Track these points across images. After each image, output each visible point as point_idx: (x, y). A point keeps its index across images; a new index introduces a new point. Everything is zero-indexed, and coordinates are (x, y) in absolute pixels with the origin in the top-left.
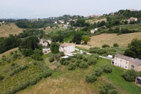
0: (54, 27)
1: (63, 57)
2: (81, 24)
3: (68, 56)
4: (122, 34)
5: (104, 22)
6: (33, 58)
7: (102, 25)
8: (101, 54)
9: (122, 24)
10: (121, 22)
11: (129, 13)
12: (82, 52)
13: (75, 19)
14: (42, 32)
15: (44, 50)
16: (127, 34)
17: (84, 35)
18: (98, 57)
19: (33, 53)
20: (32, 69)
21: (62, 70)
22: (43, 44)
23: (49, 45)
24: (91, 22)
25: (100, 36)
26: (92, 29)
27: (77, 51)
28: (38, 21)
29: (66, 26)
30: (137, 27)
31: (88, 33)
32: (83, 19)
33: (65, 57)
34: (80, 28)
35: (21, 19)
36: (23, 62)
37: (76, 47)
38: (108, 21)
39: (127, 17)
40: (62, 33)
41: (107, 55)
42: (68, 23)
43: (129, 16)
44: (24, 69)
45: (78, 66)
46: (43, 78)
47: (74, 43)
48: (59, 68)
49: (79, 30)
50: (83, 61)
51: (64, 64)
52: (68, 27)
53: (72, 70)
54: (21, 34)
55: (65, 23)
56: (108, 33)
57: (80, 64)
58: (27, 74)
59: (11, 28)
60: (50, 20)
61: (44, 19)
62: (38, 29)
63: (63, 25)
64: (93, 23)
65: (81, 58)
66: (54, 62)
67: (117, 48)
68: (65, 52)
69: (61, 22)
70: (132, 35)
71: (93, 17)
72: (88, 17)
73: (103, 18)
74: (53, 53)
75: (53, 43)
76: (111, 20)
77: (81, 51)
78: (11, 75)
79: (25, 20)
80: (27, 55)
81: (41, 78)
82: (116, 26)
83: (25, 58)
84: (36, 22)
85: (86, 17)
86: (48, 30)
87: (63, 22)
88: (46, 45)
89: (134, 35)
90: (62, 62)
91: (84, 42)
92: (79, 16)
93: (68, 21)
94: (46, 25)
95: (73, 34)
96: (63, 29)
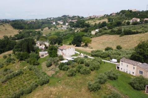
0: (52, 28)
1: (62, 62)
2: (81, 25)
3: (67, 60)
4: (125, 36)
5: (105, 22)
6: (28, 62)
7: (103, 26)
8: (104, 57)
9: (124, 25)
10: (123, 23)
11: (131, 14)
12: (83, 56)
13: (75, 19)
14: (39, 33)
15: (41, 53)
16: (130, 36)
17: (84, 36)
18: (101, 61)
19: (29, 57)
20: (28, 74)
21: (61, 76)
22: (40, 47)
23: (46, 48)
24: (92, 23)
25: (101, 37)
26: (93, 30)
27: (77, 54)
28: (35, 21)
29: (65, 27)
30: (141, 28)
31: (88, 34)
32: (83, 19)
33: (64, 61)
34: (80, 29)
35: (17, 19)
36: (17, 67)
37: (76, 50)
38: (109, 21)
39: (129, 18)
40: (61, 34)
41: (111, 59)
42: (67, 24)
43: (131, 16)
44: (18, 75)
45: (79, 71)
46: (39, 86)
47: (74, 45)
48: (58, 74)
49: (79, 31)
50: (84, 66)
51: (63, 70)
52: (67, 28)
53: (72, 76)
54: (16, 36)
55: (64, 24)
56: (110, 34)
57: (81, 70)
58: (21, 81)
59: (6, 29)
60: (48, 20)
61: (42, 19)
62: (35, 30)
63: (62, 26)
64: (94, 24)
65: (82, 63)
66: (52, 67)
67: (121, 51)
68: (64, 56)
69: (60, 23)
70: (136, 36)
71: (93, 17)
72: (88, 18)
73: (104, 19)
74: (50, 56)
75: (50, 45)
76: (112, 21)
77: (81, 54)
78: (3, 82)
79: (22, 20)
80: (21, 59)
81: (37, 86)
82: (118, 27)
83: (19, 62)
84: (33, 23)
85: (86, 18)
86: (46, 31)
87: (62, 23)
88: (44, 48)
89: (138, 36)
90: (60, 67)
91: (84, 44)
92: (79, 17)
93: (67, 22)
94: (43, 26)
95: (73, 35)
96: (62, 30)
